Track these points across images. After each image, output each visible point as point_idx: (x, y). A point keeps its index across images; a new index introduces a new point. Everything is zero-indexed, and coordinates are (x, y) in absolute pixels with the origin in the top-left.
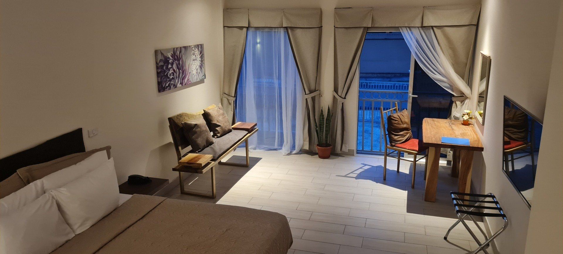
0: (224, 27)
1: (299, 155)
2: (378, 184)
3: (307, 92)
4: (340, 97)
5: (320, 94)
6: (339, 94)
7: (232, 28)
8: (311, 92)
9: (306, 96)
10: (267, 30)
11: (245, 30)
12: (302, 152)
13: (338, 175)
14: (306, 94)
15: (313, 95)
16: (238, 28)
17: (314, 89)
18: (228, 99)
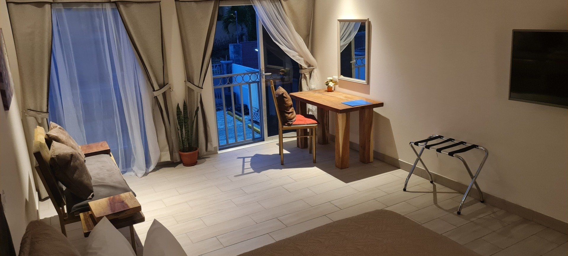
0: (7, 3)
1: (157, 172)
2: (283, 170)
3: (156, 87)
4: (198, 87)
5: (170, 88)
6: (196, 84)
7: (23, 5)
8: (161, 87)
9: (155, 94)
10: (83, 7)
11: (47, 7)
12: (161, 165)
13: (235, 175)
14: (154, 91)
15: (163, 90)
16: (33, 5)
17: (163, 83)
18: (36, 118)
